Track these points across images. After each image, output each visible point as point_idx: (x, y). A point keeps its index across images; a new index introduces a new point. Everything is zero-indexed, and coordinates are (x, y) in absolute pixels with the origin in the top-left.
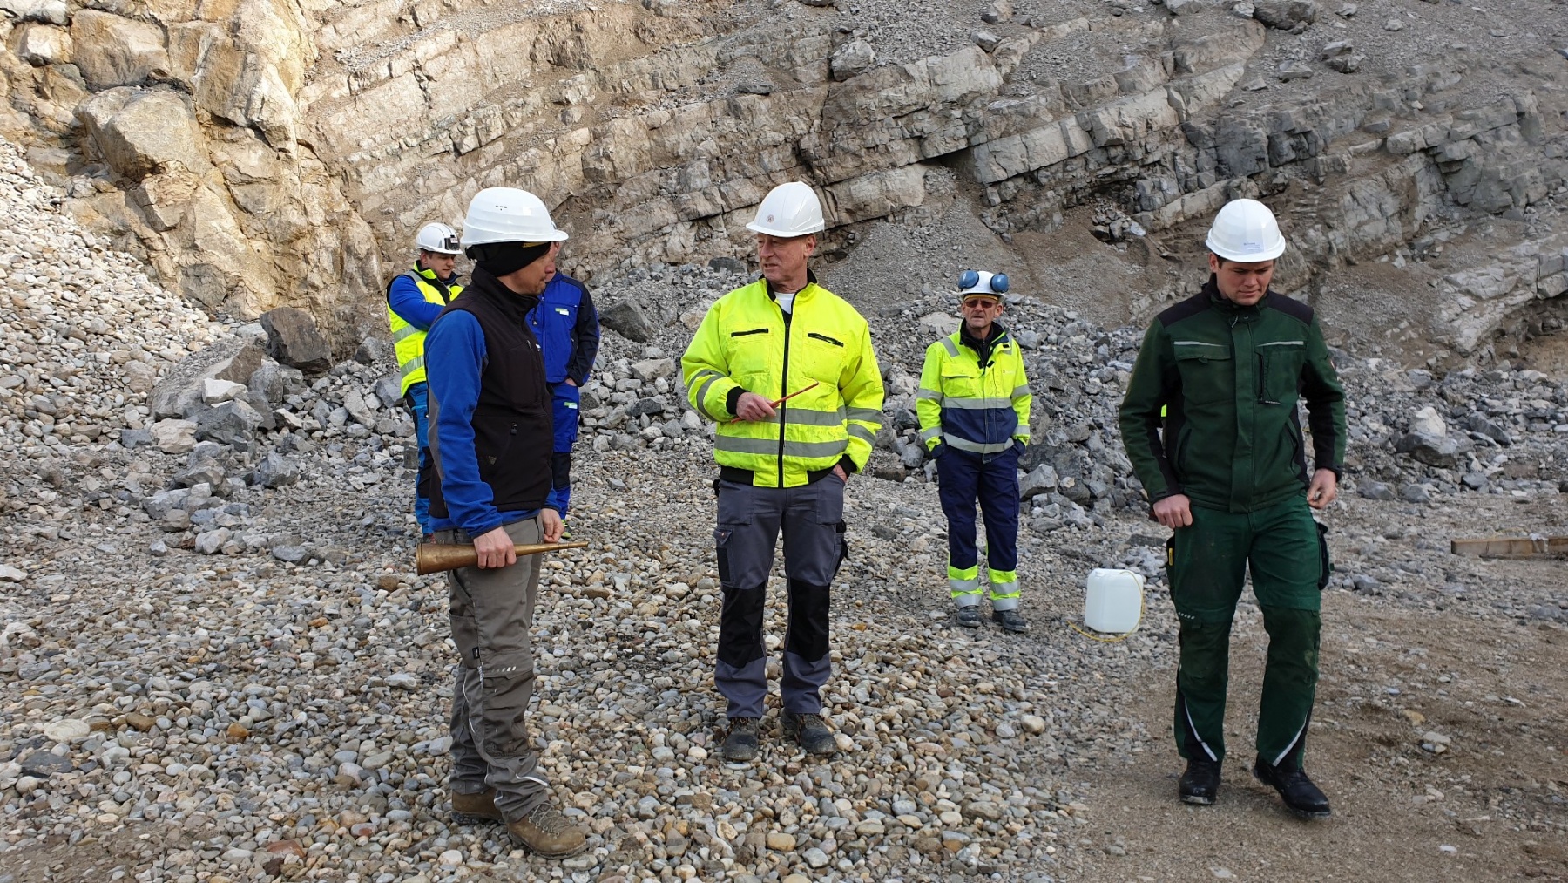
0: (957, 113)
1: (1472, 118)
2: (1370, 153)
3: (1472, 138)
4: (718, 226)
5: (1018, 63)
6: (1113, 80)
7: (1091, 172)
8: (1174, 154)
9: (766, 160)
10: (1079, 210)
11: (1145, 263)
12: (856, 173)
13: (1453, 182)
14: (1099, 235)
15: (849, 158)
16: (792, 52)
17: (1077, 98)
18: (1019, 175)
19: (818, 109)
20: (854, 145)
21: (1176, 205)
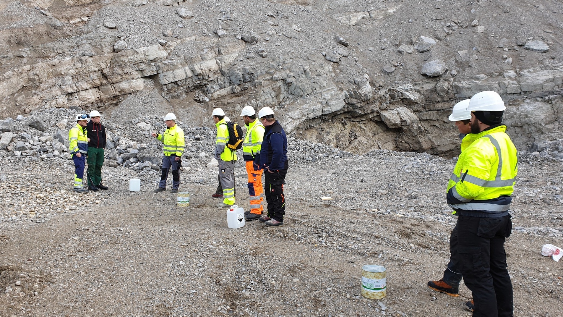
0: (153, 64)
1: (293, 72)
2: (269, 80)
3: (294, 77)
4: (75, 96)
5: (173, 49)
6: (199, 56)
7: (194, 82)
8: (218, 78)
9: (92, 76)
10: (191, 93)
11: (208, 109)
12: (121, 80)
13: (290, 88)
14: (196, 100)
15: (119, 76)
16: (101, 43)
17: (188, 61)
18: (172, 83)
19: (109, 61)
20: (120, 72)
21: (218, 93)
